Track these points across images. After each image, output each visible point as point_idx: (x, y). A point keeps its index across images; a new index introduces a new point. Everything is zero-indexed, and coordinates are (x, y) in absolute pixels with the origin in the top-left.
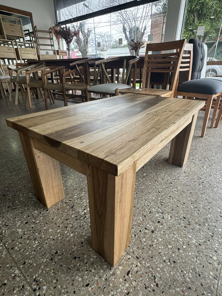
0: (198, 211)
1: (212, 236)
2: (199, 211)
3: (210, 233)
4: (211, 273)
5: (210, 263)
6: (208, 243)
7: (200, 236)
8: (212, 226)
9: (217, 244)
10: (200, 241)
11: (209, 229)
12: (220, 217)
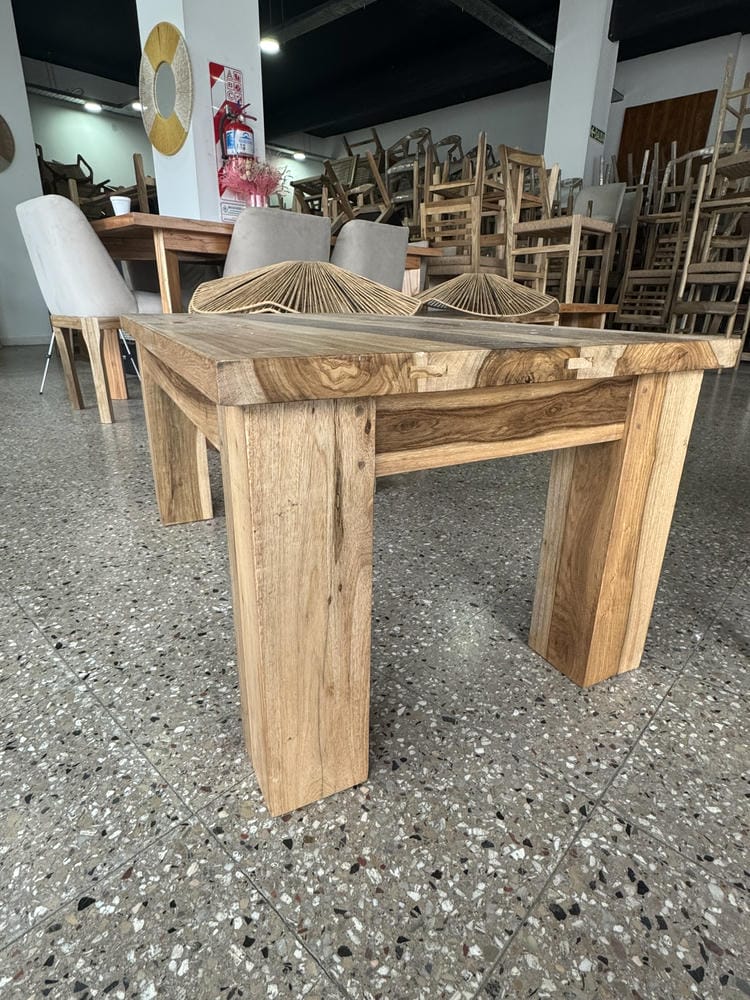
0: (207, 670)
1: (116, 663)
2: (208, 673)
3: (127, 663)
4: (58, 627)
5: (74, 632)
6: (108, 649)
7: (134, 643)
8: (139, 679)
9: (93, 662)
10: (124, 638)
11: (137, 666)
12: (154, 715)
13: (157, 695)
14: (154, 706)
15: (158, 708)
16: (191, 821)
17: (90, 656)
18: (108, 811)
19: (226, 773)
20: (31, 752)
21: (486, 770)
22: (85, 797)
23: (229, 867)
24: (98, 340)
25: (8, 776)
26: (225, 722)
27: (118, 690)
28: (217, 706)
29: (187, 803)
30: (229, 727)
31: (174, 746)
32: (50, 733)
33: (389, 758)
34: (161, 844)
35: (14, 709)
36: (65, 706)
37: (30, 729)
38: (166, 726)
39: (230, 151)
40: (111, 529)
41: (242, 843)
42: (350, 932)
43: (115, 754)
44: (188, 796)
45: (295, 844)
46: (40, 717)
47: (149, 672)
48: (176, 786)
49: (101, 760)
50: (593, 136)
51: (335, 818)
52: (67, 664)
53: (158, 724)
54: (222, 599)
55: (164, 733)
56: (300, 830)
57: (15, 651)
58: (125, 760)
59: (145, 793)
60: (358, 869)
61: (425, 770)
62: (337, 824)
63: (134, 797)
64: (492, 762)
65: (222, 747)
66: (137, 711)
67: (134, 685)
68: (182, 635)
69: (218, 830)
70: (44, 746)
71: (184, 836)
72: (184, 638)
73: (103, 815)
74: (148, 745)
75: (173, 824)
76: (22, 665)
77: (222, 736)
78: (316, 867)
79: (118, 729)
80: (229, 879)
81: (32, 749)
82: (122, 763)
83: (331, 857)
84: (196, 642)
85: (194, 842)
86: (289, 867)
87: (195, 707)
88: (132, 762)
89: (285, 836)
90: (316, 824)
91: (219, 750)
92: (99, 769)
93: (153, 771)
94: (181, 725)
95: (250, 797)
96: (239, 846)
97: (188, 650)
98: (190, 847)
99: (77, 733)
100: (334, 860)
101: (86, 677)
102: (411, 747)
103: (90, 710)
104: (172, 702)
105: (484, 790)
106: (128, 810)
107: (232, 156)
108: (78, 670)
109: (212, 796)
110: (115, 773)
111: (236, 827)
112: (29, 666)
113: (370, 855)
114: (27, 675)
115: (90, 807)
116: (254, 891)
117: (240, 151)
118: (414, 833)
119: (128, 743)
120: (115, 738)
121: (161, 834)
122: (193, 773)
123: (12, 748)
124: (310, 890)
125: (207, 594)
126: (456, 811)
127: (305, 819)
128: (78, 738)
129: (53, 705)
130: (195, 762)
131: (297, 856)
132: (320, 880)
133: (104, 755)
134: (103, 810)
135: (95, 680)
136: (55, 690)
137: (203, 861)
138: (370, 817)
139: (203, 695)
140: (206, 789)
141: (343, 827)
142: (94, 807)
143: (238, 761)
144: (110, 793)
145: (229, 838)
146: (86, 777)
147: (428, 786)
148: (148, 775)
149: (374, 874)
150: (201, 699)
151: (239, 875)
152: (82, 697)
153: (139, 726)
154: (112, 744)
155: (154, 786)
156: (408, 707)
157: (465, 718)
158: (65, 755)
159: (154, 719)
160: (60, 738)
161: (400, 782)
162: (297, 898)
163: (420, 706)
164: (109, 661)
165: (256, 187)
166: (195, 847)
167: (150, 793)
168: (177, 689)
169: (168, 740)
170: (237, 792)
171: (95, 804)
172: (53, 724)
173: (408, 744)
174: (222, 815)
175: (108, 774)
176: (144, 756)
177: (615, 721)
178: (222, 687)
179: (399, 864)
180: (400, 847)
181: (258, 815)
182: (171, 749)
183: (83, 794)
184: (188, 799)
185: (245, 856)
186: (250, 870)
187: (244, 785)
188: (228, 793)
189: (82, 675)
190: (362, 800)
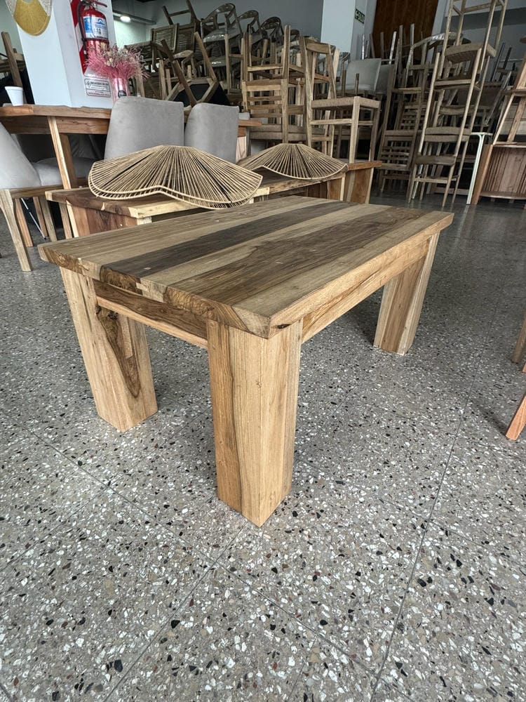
13: (161, 490)
14: (162, 498)
15: (165, 498)
16: (215, 567)
17: (105, 469)
18: (164, 569)
19: (224, 534)
20: (98, 540)
21: (367, 510)
22: (146, 563)
23: (247, 589)
24: (12, 207)
25: (90, 557)
26: (211, 502)
27: (134, 490)
28: (202, 492)
29: (208, 556)
30: (214, 505)
31: (186, 522)
32: (104, 525)
33: (313, 511)
34: (203, 583)
35: (72, 512)
36: (105, 505)
37: (90, 524)
38: (176, 510)
39: (88, 35)
40: (74, 367)
41: (249, 574)
42: (323, 612)
43: (153, 532)
44: (207, 551)
45: (279, 570)
46: (92, 515)
47: (149, 475)
48: (197, 546)
49: (145, 538)
50: (357, 18)
51: (295, 551)
52: (92, 476)
53: (170, 510)
54: (175, 416)
55: (176, 514)
56: (279, 562)
57: (52, 471)
58: (160, 536)
59: (181, 554)
60: (316, 578)
61: (335, 515)
62: (297, 554)
63: (175, 557)
64: (369, 505)
65: (215, 518)
66: (153, 502)
67: (143, 485)
68: (160, 445)
69: (233, 569)
70: (104, 534)
71: (215, 576)
72: (161, 448)
73: (161, 571)
74: (170, 524)
75: (206, 570)
76: (61, 480)
77: (212, 511)
78: (294, 581)
79: (146, 516)
80: (250, 596)
81: (97, 537)
82: (159, 537)
83: (300, 574)
84: (171, 449)
85: (222, 578)
86: (280, 583)
87: (188, 494)
88: (164, 536)
89: (271, 567)
90: (286, 557)
91: (214, 520)
92: (146, 544)
93: (180, 540)
94: (185, 508)
95: (244, 547)
96: (248, 576)
97: (168, 456)
98: (221, 581)
99: (121, 522)
100: (302, 575)
101: (109, 483)
102: (324, 502)
103: (123, 506)
104: (173, 494)
105: (369, 522)
106: (176, 566)
107: (91, 39)
108: (101, 479)
109: (221, 550)
110: (157, 544)
111: (242, 565)
112: (67, 480)
113: (320, 569)
114: (69, 487)
115: (152, 568)
116: (266, 600)
117: (96, 35)
118: (340, 553)
119: (157, 525)
120: (147, 522)
121: (201, 577)
122: (205, 538)
123: (84, 539)
124: (296, 594)
125: (163, 413)
126: (358, 537)
127: (279, 554)
128: (124, 526)
129: (96, 506)
130: (203, 530)
131: (282, 576)
132: (299, 587)
133: (146, 535)
134: (160, 568)
135: (117, 485)
136: (92, 495)
137: (231, 589)
138: (314, 548)
139: (190, 486)
140: (216, 546)
141: (301, 556)
142: (154, 568)
143: (228, 526)
144: (160, 558)
145: (241, 573)
146: (140, 550)
147: (340, 524)
148: (178, 542)
149: (325, 579)
150: (190, 489)
151: (254, 592)
152: (113, 497)
153: (159, 512)
154: (147, 527)
155: (184, 549)
156: (315, 477)
157: (348, 480)
158: (120, 538)
159: (166, 506)
160: (112, 528)
161: (324, 524)
162: (290, 599)
163: (322, 476)
164: (119, 470)
165: (117, 71)
166: (224, 581)
167: (184, 553)
168: (172, 484)
169: (181, 519)
170: (235, 545)
171: (154, 565)
172: (103, 519)
173: (322, 501)
174: (232, 560)
175: (153, 546)
176: (170, 531)
177: (428, 471)
178: (200, 479)
179: (337, 571)
180: (335, 562)
181: (252, 557)
182: (185, 525)
183: (144, 561)
184: (208, 554)
185: (254, 581)
186: (259, 589)
187: (237, 540)
188: (230, 547)
189: (106, 482)
190: (306, 538)
